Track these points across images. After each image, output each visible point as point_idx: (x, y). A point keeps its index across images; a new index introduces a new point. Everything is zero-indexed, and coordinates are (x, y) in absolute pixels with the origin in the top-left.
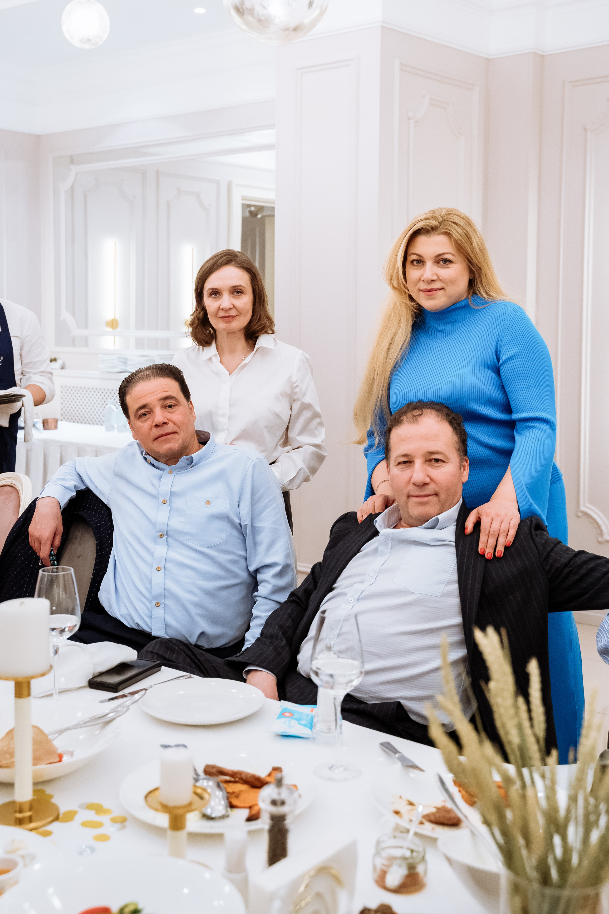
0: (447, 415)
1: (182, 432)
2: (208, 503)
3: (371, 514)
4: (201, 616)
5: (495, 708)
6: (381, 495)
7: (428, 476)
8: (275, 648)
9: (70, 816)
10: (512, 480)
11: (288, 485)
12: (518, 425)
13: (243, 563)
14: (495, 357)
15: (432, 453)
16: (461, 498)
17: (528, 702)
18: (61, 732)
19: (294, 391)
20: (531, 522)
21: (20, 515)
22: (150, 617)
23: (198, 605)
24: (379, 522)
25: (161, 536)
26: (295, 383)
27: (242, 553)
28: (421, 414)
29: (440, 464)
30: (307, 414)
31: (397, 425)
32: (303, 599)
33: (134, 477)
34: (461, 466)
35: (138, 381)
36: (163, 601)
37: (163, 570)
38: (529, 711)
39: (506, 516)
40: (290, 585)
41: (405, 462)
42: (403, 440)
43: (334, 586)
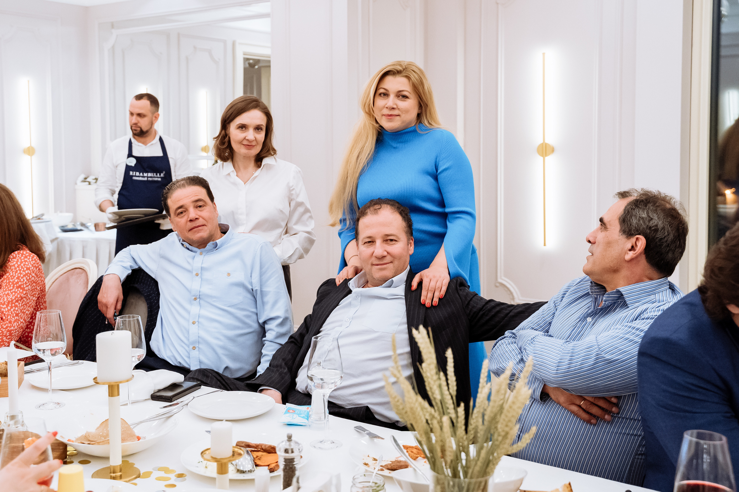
0: (398, 208)
1: (209, 224)
2: (229, 274)
3: (346, 279)
4: (226, 355)
5: (425, 379)
6: (352, 266)
7: (386, 251)
8: (280, 374)
9: (148, 475)
10: (445, 254)
11: (288, 260)
12: (450, 216)
13: (255, 317)
14: (434, 169)
15: (388, 235)
16: (409, 266)
17: (446, 375)
18: (138, 424)
19: (291, 193)
20: (457, 281)
21: (89, 289)
22: (189, 357)
23: (223, 348)
24: (351, 285)
25: (195, 299)
26: (291, 187)
27: (254, 310)
28: (380, 208)
29: (393, 242)
30: (301, 210)
31: (363, 216)
32: (299, 340)
33: (175, 258)
34: (408, 243)
35: (176, 189)
36: (198, 346)
37: (197, 323)
38: (447, 380)
39: (440, 277)
40: (289, 332)
41: (369, 242)
42: (367, 227)
43: (321, 329)
